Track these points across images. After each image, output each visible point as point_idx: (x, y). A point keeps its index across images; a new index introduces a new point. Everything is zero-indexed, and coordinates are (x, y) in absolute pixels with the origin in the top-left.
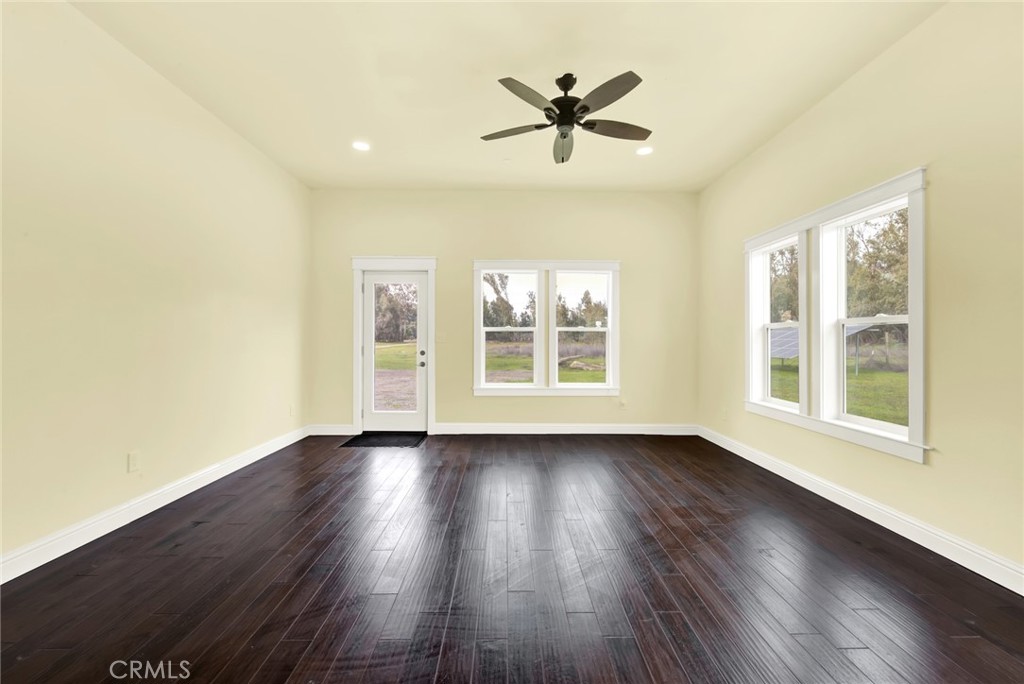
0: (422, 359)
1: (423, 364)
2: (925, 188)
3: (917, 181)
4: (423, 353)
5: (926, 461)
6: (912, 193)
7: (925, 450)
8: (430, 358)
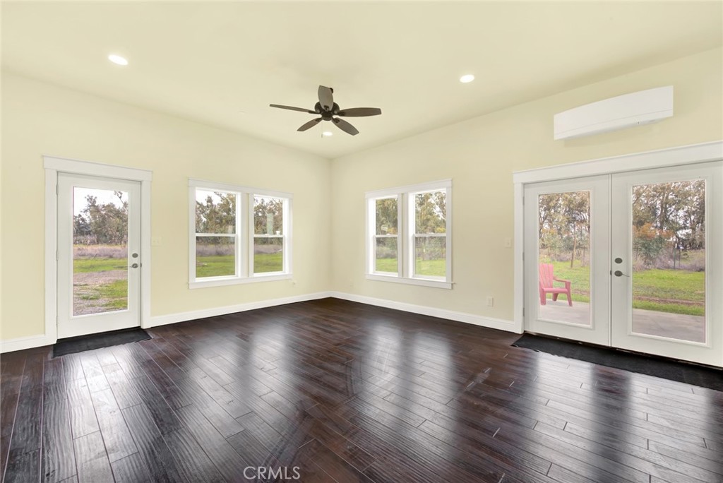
0: (136, 261)
1: (135, 266)
2: (452, 187)
3: (449, 184)
4: (135, 256)
5: (452, 288)
6: (447, 188)
7: (452, 284)
8: (146, 259)
